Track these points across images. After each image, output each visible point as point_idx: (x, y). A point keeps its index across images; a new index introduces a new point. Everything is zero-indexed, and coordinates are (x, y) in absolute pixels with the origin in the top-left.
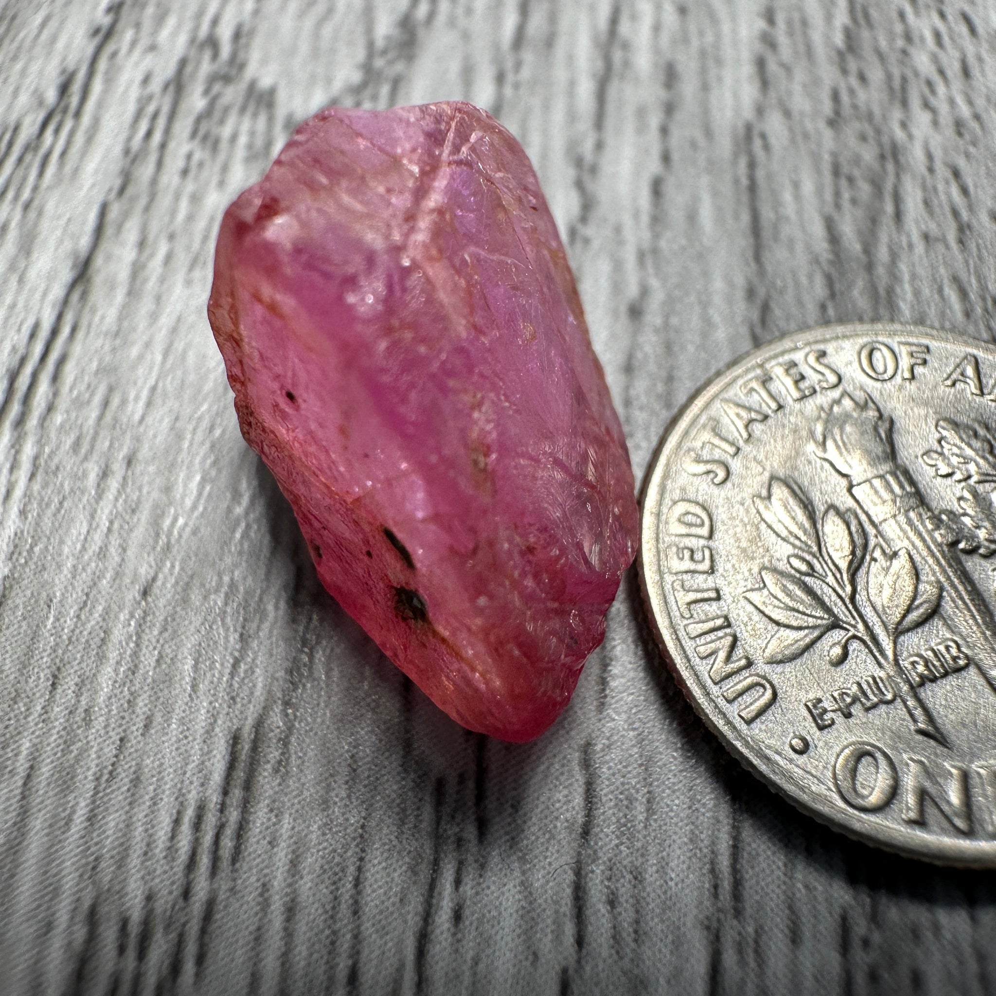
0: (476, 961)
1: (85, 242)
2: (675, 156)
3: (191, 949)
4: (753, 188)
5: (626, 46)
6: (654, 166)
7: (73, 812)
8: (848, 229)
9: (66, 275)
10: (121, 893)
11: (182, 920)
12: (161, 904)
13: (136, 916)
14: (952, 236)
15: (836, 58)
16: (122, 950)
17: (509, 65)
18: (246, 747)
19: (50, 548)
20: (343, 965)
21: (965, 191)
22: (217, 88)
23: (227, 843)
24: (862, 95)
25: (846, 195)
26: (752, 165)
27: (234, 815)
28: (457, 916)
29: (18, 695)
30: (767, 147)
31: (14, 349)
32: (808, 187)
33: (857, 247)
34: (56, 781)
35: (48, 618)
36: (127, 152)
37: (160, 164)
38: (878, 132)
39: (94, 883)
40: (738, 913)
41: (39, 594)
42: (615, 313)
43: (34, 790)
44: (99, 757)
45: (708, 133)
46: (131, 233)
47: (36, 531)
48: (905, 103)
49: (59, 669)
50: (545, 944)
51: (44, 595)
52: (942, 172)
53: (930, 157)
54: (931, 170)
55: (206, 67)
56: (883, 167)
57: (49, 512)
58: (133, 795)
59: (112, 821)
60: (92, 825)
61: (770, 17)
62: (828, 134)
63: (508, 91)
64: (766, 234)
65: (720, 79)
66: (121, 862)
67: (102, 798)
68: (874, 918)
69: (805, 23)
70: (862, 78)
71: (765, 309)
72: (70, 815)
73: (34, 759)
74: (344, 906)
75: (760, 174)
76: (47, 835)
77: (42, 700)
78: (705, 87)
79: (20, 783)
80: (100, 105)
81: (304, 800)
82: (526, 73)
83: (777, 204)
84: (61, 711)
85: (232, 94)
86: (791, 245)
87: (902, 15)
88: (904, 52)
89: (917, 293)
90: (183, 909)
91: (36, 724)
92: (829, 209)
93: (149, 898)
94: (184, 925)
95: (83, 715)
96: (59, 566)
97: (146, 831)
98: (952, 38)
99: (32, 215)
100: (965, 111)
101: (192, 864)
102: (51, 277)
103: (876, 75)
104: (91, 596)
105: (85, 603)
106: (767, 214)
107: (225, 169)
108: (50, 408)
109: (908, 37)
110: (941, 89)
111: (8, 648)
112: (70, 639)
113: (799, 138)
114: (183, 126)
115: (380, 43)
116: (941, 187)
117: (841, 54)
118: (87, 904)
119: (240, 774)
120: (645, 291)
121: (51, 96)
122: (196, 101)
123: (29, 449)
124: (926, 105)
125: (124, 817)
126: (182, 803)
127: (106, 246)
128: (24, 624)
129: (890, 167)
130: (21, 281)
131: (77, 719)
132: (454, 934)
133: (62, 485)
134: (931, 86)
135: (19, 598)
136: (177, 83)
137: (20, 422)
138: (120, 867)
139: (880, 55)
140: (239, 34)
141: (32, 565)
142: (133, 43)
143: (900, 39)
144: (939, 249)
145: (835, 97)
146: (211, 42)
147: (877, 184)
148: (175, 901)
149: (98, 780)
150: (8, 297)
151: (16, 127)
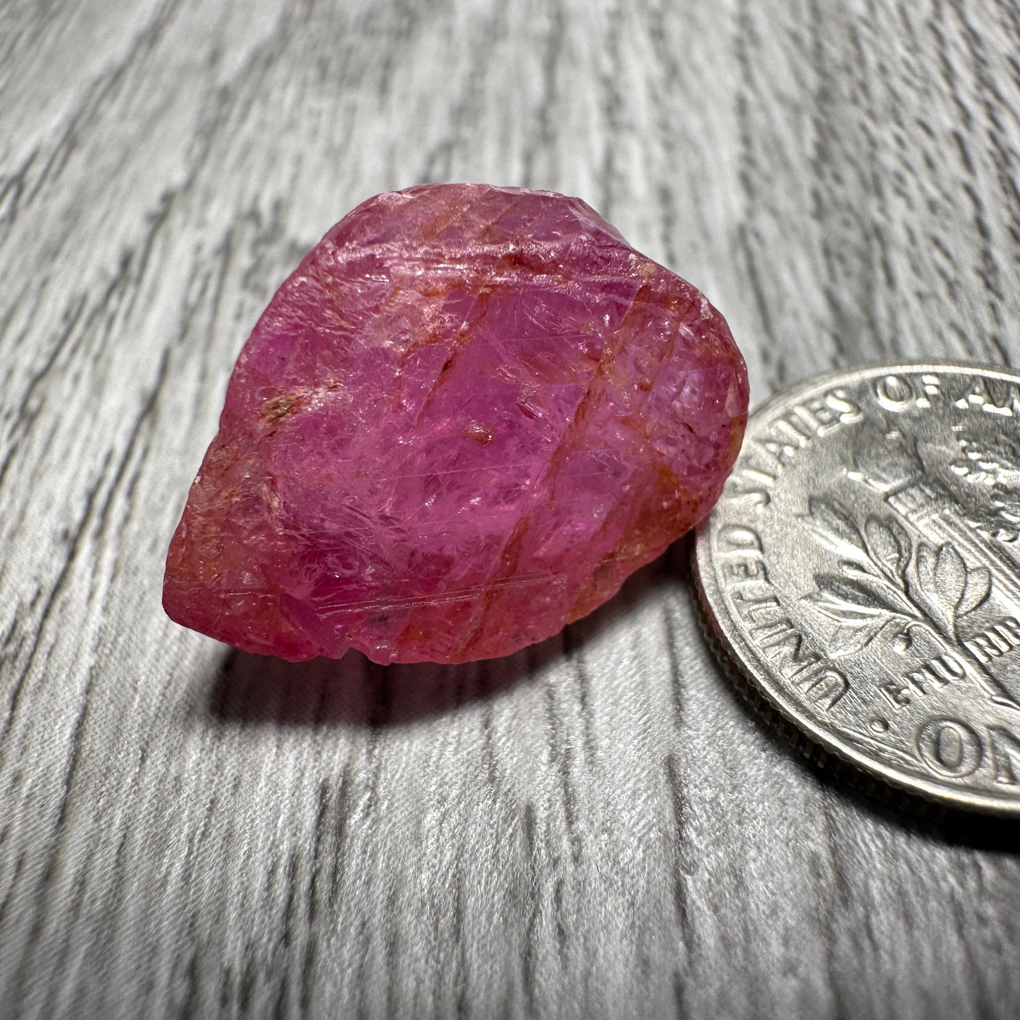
0: (586, 976)
1: (151, 380)
2: (679, 257)
3: (295, 991)
5: (622, 179)
7: (168, 874)
8: (847, 297)
9: (135, 408)
10: (221, 946)
11: (285, 965)
12: (262, 953)
13: (238, 967)
14: (942, 290)
15: (811, 166)
16: (224, 1001)
18: (333, 795)
19: (134, 638)
20: (451, 993)
21: (947, 255)
22: (262, 249)
23: (324, 886)
25: (839, 270)
26: (750, 255)
27: (328, 860)
29: (109, 770)
30: (762, 242)
31: (91, 473)
32: (803, 267)
33: (857, 310)
34: (150, 846)
35: (133, 698)
36: (185, 306)
37: (215, 312)
39: (193, 939)
40: (846, 901)
41: (125, 678)
43: (128, 856)
44: (191, 820)
45: (706, 235)
46: (193, 369)
47: (119, 624)
48: (879, 193)
49: (147, 743)
50: (655, 952)
51: (130, 679)
52: (923, 242)
53: (910, 232)
54: (913, 242)
55: (249, 233)
56: (869, 245)
57: (130, 607)
58: (226, 851)
59: (207, 878)
60: (187, 883)
61: (746, 141)
62: (814, 225)
64: (772, 309)
65: (710, 194)
66: (219, 916)
67: (195, 858)
69: (778, 144)
70: (838, 179)
71: (781, 369)
72: (165, 877)
73: (127, 828)
75: (758, 262)
76: (145, 897)
77: (132, 773)
78: (697, 201)
79: (114, 852)
81: (397, 837)
83: (777, 283)
84: (151, 782)
85: (274, 253)
86: (796, 315)
87: (864, 128)
88: (871, 155)
89: (919, 341)
90: (284, 955)
91: (127, 796)
92: (826, 282)
93: (250, 947)
94: (287, 969)
95: (174, 783)
96: (143, 653)
97: (242, 883)
98: (912, 141)
99: (102, 364)
100: (934, 193)
101: (289, 911)
102: (121, 412)
103: (849, 174)
104: (175, 675)
105: (169, 683)
106: (770, 292)
108: (127, 519)
109: (873, 143)
110: (909, 178)
111: (98, 730)
112: (157, 716)
113: (789, 231)
114: (233, 281)
116: (925, 254)
117: (815, 163)
118: (186, 960)
119: (331, 819)
121: (113, 270)
122: (243, 260)
123: (108, 555)
124: (899, 192)
125: (218, 873)
126: (275, 854)
127: (170, 382)
128: (111, 707)
129: (875, 244)
130: (95, 417)
131: (168, 786)
132: (561, 951)
133: (141, 582)
134: (900, 178)
135: (106, 684)
136: (226, 250)
137: (100, 533)
138: (217, 921)
139: (850, 160)
140: (278, 207)
141: (117, 654)
142: (185, 224)
143: (865, 146)
144: (933, 303)
145: (816, 196)
146: (254, 215)
147: (866, 259)
148: (276, 949)
149: (191, 841)
150: (84, 432)
151: (84, 299)
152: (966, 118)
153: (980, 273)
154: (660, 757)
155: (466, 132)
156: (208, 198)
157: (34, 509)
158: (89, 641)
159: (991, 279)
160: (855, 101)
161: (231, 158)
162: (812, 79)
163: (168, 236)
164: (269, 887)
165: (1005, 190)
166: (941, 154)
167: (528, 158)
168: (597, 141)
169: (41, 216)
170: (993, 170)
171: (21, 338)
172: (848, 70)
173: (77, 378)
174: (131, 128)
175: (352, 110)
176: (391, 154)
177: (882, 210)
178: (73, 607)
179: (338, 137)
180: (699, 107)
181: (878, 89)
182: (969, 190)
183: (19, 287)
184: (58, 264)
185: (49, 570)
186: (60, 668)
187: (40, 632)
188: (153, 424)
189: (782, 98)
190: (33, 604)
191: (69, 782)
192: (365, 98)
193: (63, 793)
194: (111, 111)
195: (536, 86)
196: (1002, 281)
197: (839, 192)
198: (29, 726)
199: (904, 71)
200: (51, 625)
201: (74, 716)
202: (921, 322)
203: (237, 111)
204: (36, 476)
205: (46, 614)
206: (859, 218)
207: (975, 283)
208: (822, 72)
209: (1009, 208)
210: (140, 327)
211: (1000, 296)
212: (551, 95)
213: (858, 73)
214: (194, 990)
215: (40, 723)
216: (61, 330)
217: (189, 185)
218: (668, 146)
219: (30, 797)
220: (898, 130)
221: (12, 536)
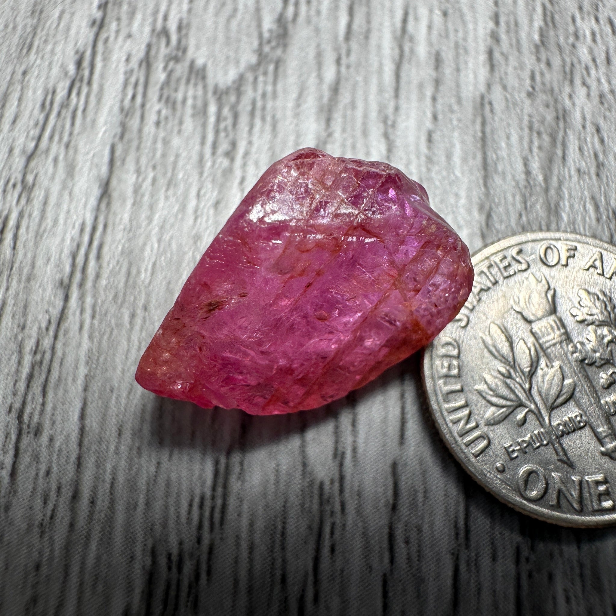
0: (342, 571)
1: (104, 170)
2: (440, 117)
3: (204, 567)
4: (484, 139)
5: (412, 39)
6: (429, 123)
7: (138, 501)
8: (536, 166)
9: (96, 192)
10: (166, 541)
11: (198, 554)
12: (187, 546)
13: (175, 551)
15: (533, 50)
16: (170, 568)
17: (343, 52)
18: (222, 466)
19: (109, 359)
20: (278, 573)
21: (602, 141)
22: (171, 65)
23: (217, 515)
24: (548, 76)
25: (536, 143)
26: (484, 123)
27: (219, 502)
28: (333, 550)
29: (101, 439)
30: (492, 111)
31: (72, 239)
33: (540, 178)
34: (127, 485)
35: (111, 397)
36: (122, 109)
37: (142, 117)
38: (556, 101)
39: (152, 536)
40: (467, 546)
41: (106, 385)
43: (116, 490)
44: (147, 472)
45: (459, 101)
46: (131, 165)
47: (99, 349)
49: (121, 426)
50: (375, 563)
51: (109, 385)
52: (590, 128)
53: (584, 118)
54: (584, 127)
55: (163, 51)
56: (557, 124)
57: (105, 338)
58: (167, 492)
59: (158, 505)
60: (148, 507)
62: (527, 102)
63: (343, 69)
64: (490, 168)
65: (466, 63)
66: (165, 526)
67: (151, 493)
68: (532, 548)
69: (516, 24)
70: (549, 64)
71: (489, 216)
72: (136, 502)
73: (114, 474)
74: (277, 545)
75: (488, 129)
76: (126, 513)
77: (114, 443)
79: (108, 486)
80: (102, 76)
82: (353, 58)
84: (125, 449)
85: (181, 69)
86: (504, 175)
87: (574, 20)
88: (574, 46)
89: (572, 207)
90: (198, 549)
91: (113, 456)
92: (526, 152)
93: (181, 543)
94: (199, 556)
95: (137, 450)
96: (115, 369)
97: (176, 510)
98: (602, 37)
99: (71, 152)
101: (200, 527)
103: (557, 62)
106: (491, 155)
107: (181, 123)
108: (98, 276)
109: (576, 36)
110: (593, 72)
111: (93, 414)
112: (125, 410)
113: (511, 106)
114: (154, 93)
115: (266, 35)
116: (589, 139)
117: (537, 47)
118: (149, 546)
119: (221, 480)
121: (72, 68)
123: (89, 301)
124: (584, 84)
125: (164, 503)
126: (192, 496)
127: (117, 172)
128: (100, 401)
131: (134, 452)
132: (331, 558)
133: (110, 321)
134: (587, 70)
135: (95, 387)
136: (147, 61)
137: (81, 285)
138: (164, 528)
141: (100, 368)
143: (571, 37)
144: (586, 179)
145: (533, 76)
146: (165, 33)
148: (194, 545)
149: (148, 484)
150: (65, 206)
154: (389, 462)
157: (40, 262)
158: (83, 359)
164: (189, 512)
171: (15, 121)
173: (56, 161)
177: (571, 97)
178: (71, 334)
185: (54, 307)
186: (68, 373)
187: (53, 348)
188: (108, 205)
190: (47, 329)
191: (80, 444)
193: (77, 451)
198: (54, 408)
200: (59, 344)
201: (78, 405)
204: (38, 236)
205: (56, 337)
214: (154, 562)
215: (60, 407)
219: (60, 450)
220: (596, 27)
221: (28, 280)
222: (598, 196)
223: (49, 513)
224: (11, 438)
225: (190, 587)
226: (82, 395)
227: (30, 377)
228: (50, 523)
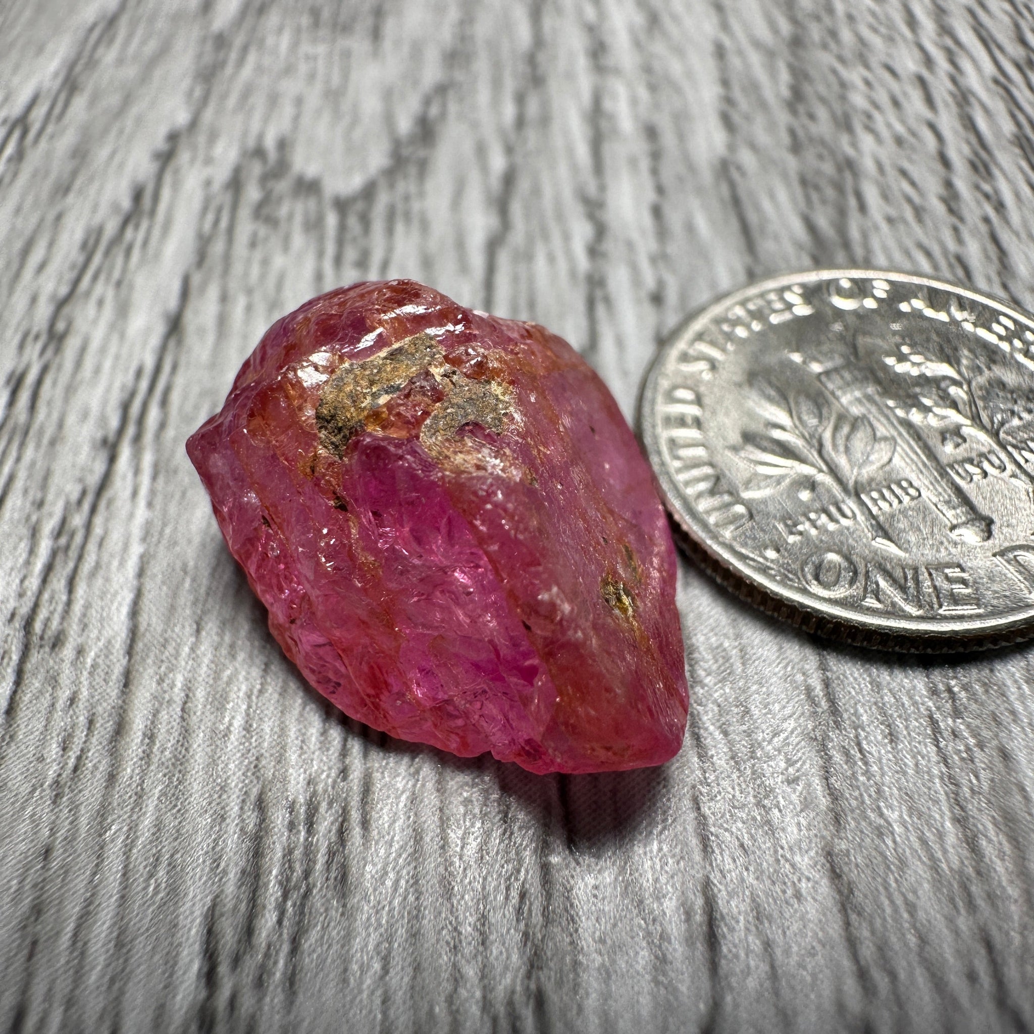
0: (614, 792)
1: (173, 303)
2: (668, 188)
3: (355, 815)
6: (650, 196)
7: (231, 724)
8: (823, 221)
9: (160, 329)
10: (285, 782)
11: (344, 795)
12: (322, 786)
13: (301, 798)
14: (909, 214)
15: (787, 106)
16: (292, 827)
17: (515, 141)
19: (180, 528)
21: (913, 184)
22: (270, 184)
25: (816, 199)
29: (166, 640)
30: (743, 174)
31: (123, 387)
32: (782, 195)
33: (833, 233)
34: (211, 703)
36: (199, 236)
37: (230, 242)
39: (258, 778)
40: (838, 724)
42: (638, 301)
43: (192, 712)
44: (247, 680)
45: (691, 168)
46: (213, 292)
47: (164, 517)
48: (850, 130)
49: (201, 618)
51: (178, 564)
52: (891, 173)
53: (879, 164)
54: (882, 173)
55: (256, 169)
56: (842, 175)
57: (174, 502)
59: (267, 727)
60: (249, 732)
61: (725, 83)
62: (791, 159)
63: (518, 158)
64: (756, 234)
65: (693, 132)
66: (280, 759)
67: (255, 711)
69: (755, 86)
70: (812, 117)
72: (228, 728)
73: (189, 689)
75: (740, 191)
76: (211, 745)
77: (189, 643)
78: (681, 137)
79: (178, 709)
80: (170, 207)
82: (531, 146)
83: (758, 208)
84: (207, 650)
85: (283, 186)
86: (776, 238)
87: (834, 72)
88: (842, 96)
91: (186, 663)
92: (804, 209)
93: (311, 782)
94: (346, 798)
98: (879, 82)
99: (124, 289)
102: (148, 331)
103: (822, 113)
106: (752, 218)
107: (287, 239)
108: (162, 425)
109: (843, 85)
110: (877, 115)
113: (768, 164)
114: (245, 213)
115: (403, 138)
116: (893, 184)
117: (790, 103)
118: (254, 795)
120: (661, 284)
121: (126, 203)
122: (253, 193)
123: (148, 459)
124: (870, 129)
125: (277, 723)
127: (192, 305)
128: (164, 588)
129: (848, 177)
130: (122, 336)
133: (181, 481)
134: (869, 117)
135: (156, 569)
136: (235, 184)
137: (138, 438)
138: (279, 762)
139: (823, 100)
140: (283, 145)
141: (164, 542)
142: (193, 161)
143: (836, 87)
144: (902, 227)
145: (792, 133)
146: (259, 152)
147: (840, 188)
148: (335, 782)
149: (249, 697)
150: (113, 349)
151: (100, 231)
152: (929, 62)
153: (944, 200)
155: (459, 76)
156: (213, 137)
157: (71, 419)
158: (136, 530)
159: (953, 204)
160: (825, 46)
161: (232, 101)
162: (785, 27)
163: (177, 171)
165: (965, 127)
166: (905, 94)
167: (520, 99)
168: (585, 83)
169: (49, 155)
170: (954, 109)
171: (42, 267)
172: (818, 19)
173: (100, 303)
174: (131, 72)
175: (347, 55)
176: (388, 95)
177: (854, 145)
178: (119, 503)
179: (336, 80)
180: (679, 51)
181: (846, 35)
182: (932, 127)
183: (34, 220)
184: (71, 198)
185: (91, 471)
186: (112, 556)
187: (88, 526)
188: (180, 343)
189: (757, 44)
190: (80, 502)
191: (130, 651)
192: (359, 44)
193: (124, 662)
194: (109, 56)
195: (524, 33)
196: (963, 206)
197: (814, 129)
198: (87, 606)
199: (871, 19)
200: (99, 521)
201: (128, 597)
202: (891, 243)
203: (233, 56)
204: (70, 390)
205: (93, 510)
206: (832, 153)
207: (939, 208)
208: (794, 21)
209: (968, 143)
210: (157, 256)
211: (961, 219)
212: (539, 42)
213: (827, 20)
214: (263, 819)
215: (97, 604)
216: (81, 259)
217: (194, 124)
218: (653, 88)
219: (94, 666)
220: (866, 73)
221: (53, 443)
222: (926, 241)
223: (72, 762)
224: (10, 658)
225: (331, 854)
226: (135, 583)
227: (49, 569)
228: (72, 779)
